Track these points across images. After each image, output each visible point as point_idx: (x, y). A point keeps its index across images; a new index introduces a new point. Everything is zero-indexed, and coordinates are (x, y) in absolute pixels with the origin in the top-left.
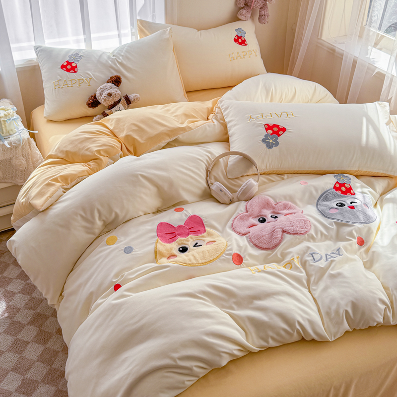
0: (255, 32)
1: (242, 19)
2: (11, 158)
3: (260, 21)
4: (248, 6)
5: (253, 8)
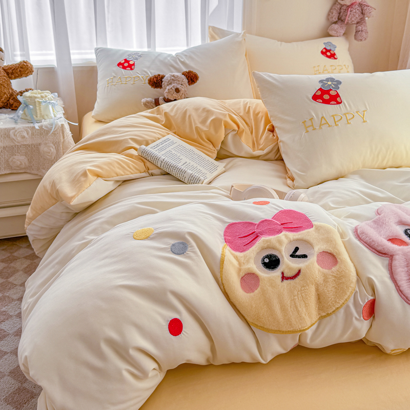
0: (349, 50)
1: (333, 35)
2: (40, 144)
3: (355, 39)
4: (342, 21)
5: (348, 23)
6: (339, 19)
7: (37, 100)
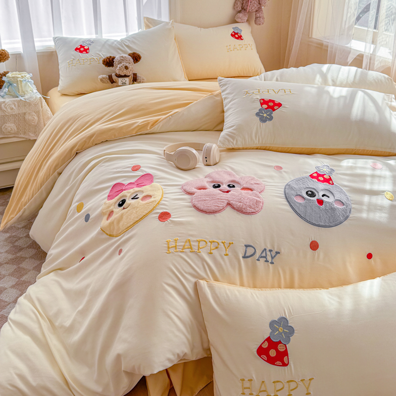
1: (239, 21)
3: (255, 23)
4: (245, 10)
5: (249, 11)
6: (243, 8)
7: (19, 79)
